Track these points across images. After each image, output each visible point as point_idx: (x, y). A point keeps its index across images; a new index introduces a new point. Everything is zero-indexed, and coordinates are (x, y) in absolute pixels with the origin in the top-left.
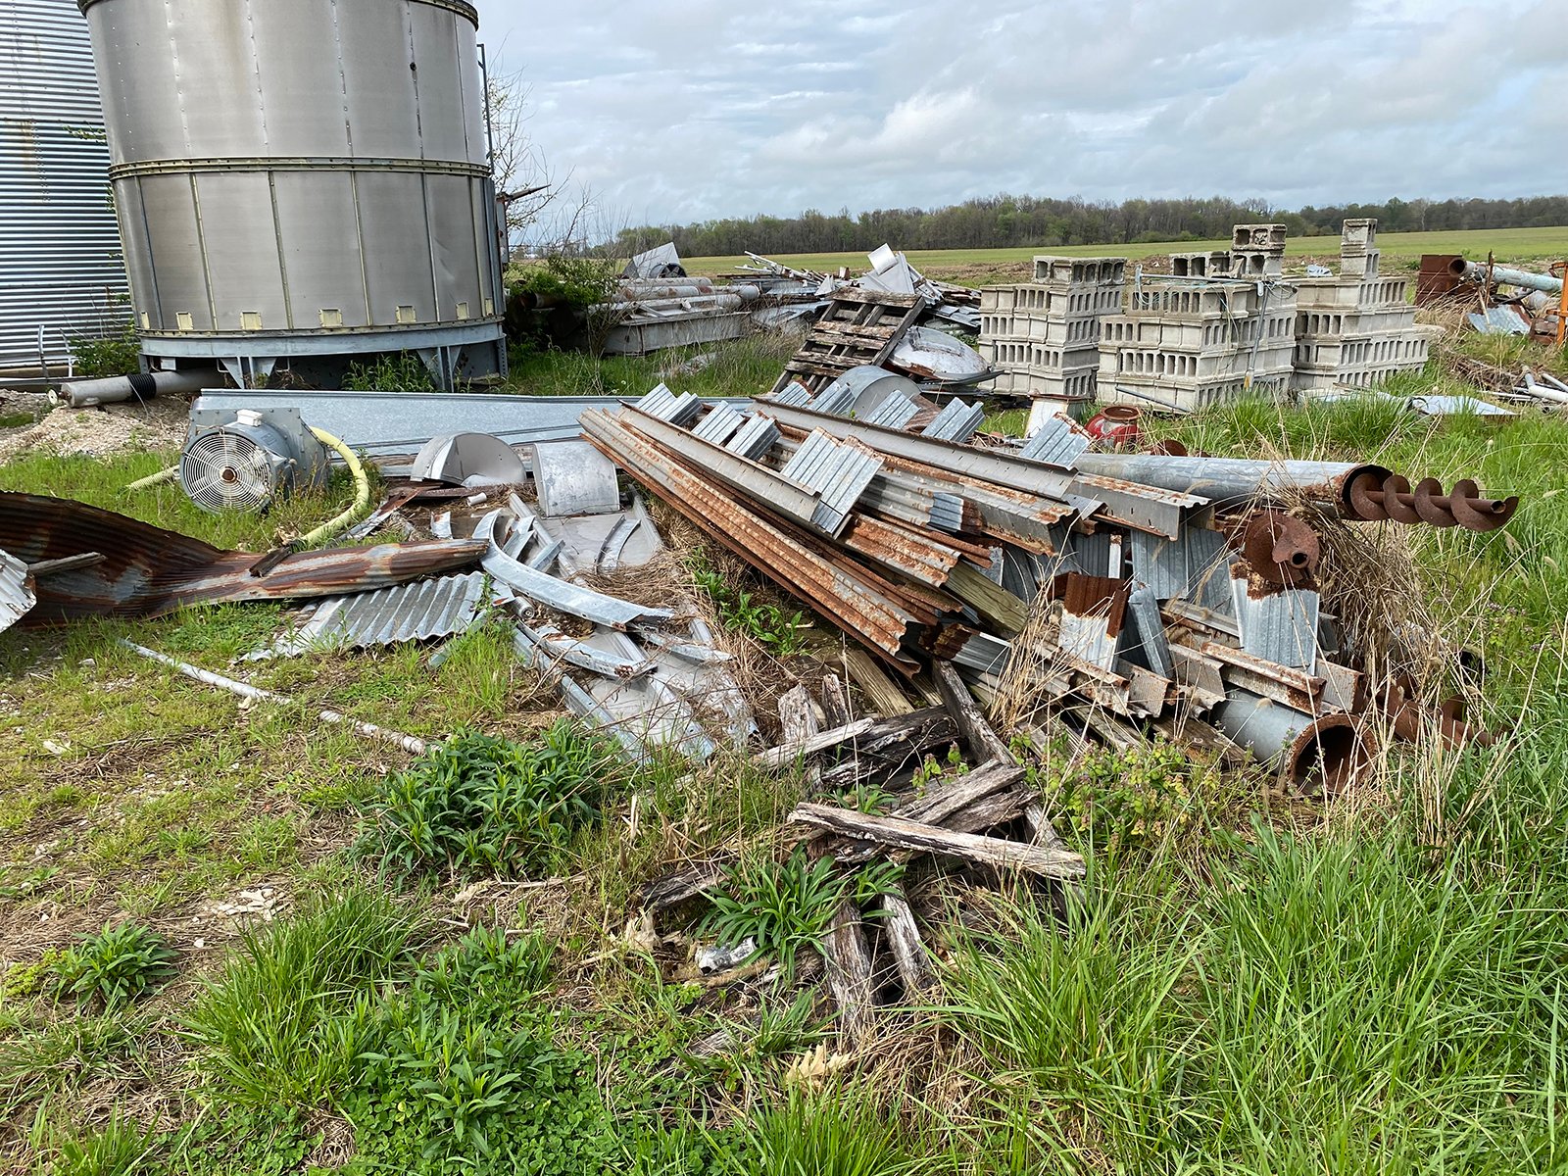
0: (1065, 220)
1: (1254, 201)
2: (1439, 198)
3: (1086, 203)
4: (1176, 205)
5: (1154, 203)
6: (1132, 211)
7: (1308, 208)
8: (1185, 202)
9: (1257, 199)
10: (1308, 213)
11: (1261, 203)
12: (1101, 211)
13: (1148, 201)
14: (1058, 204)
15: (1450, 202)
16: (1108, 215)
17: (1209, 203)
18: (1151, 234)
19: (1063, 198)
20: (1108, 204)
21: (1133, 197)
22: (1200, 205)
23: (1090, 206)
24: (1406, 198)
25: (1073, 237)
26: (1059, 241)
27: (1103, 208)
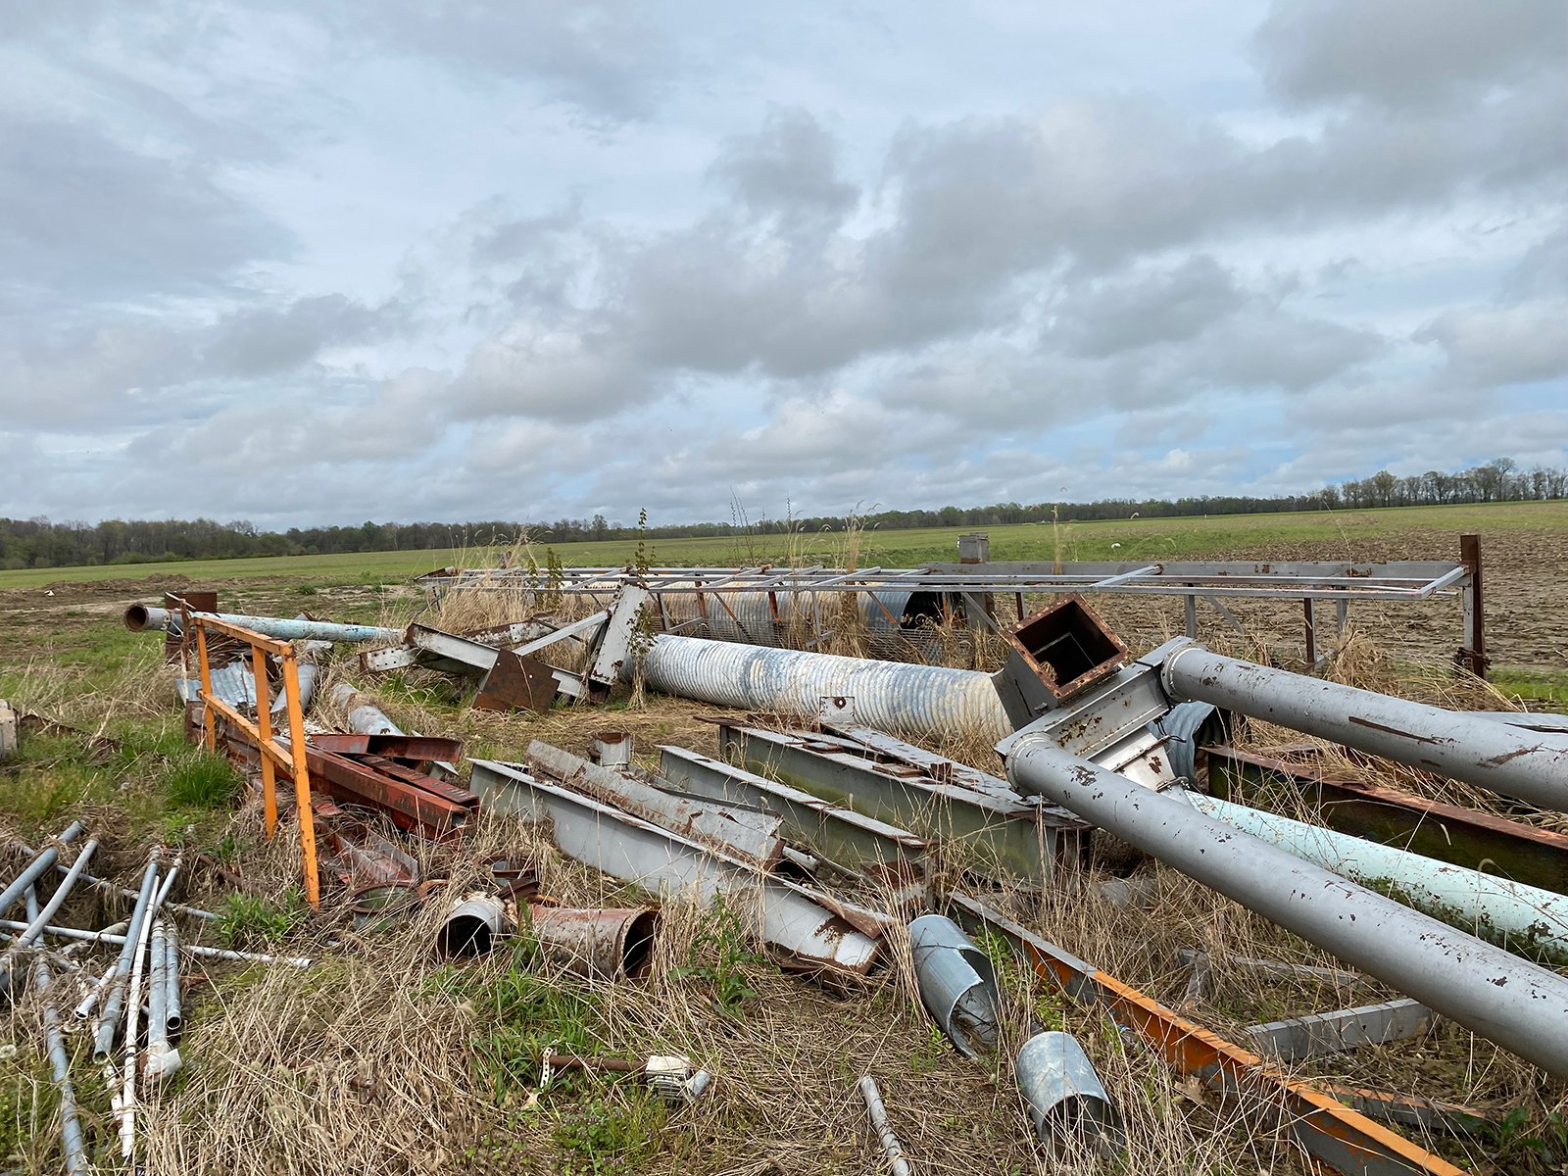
0: (29, 541)
1: (239, 523)
2: (407, 522)
3: (54, 522)
4: (158, 526)
5: (134, 525)
6: (108, 531)
7: (293, 529)
8: (168, 523)
9: (242, 521)
10: (294, 534)
11: (246, 525)
12: (73, 532)
13: (127, 522)
14: (18, 524)
15: (415, 525)
16: (82, 536)
17: (193, 524)
18: (131, 555)
19: (25, 520)
20: (79, 525)
21: (109, 518)
22: (184, 526)
23: (58, 528)
24: (379, 522)
25: (38, 560)
26: (23, 563)
27: (74, 528)
